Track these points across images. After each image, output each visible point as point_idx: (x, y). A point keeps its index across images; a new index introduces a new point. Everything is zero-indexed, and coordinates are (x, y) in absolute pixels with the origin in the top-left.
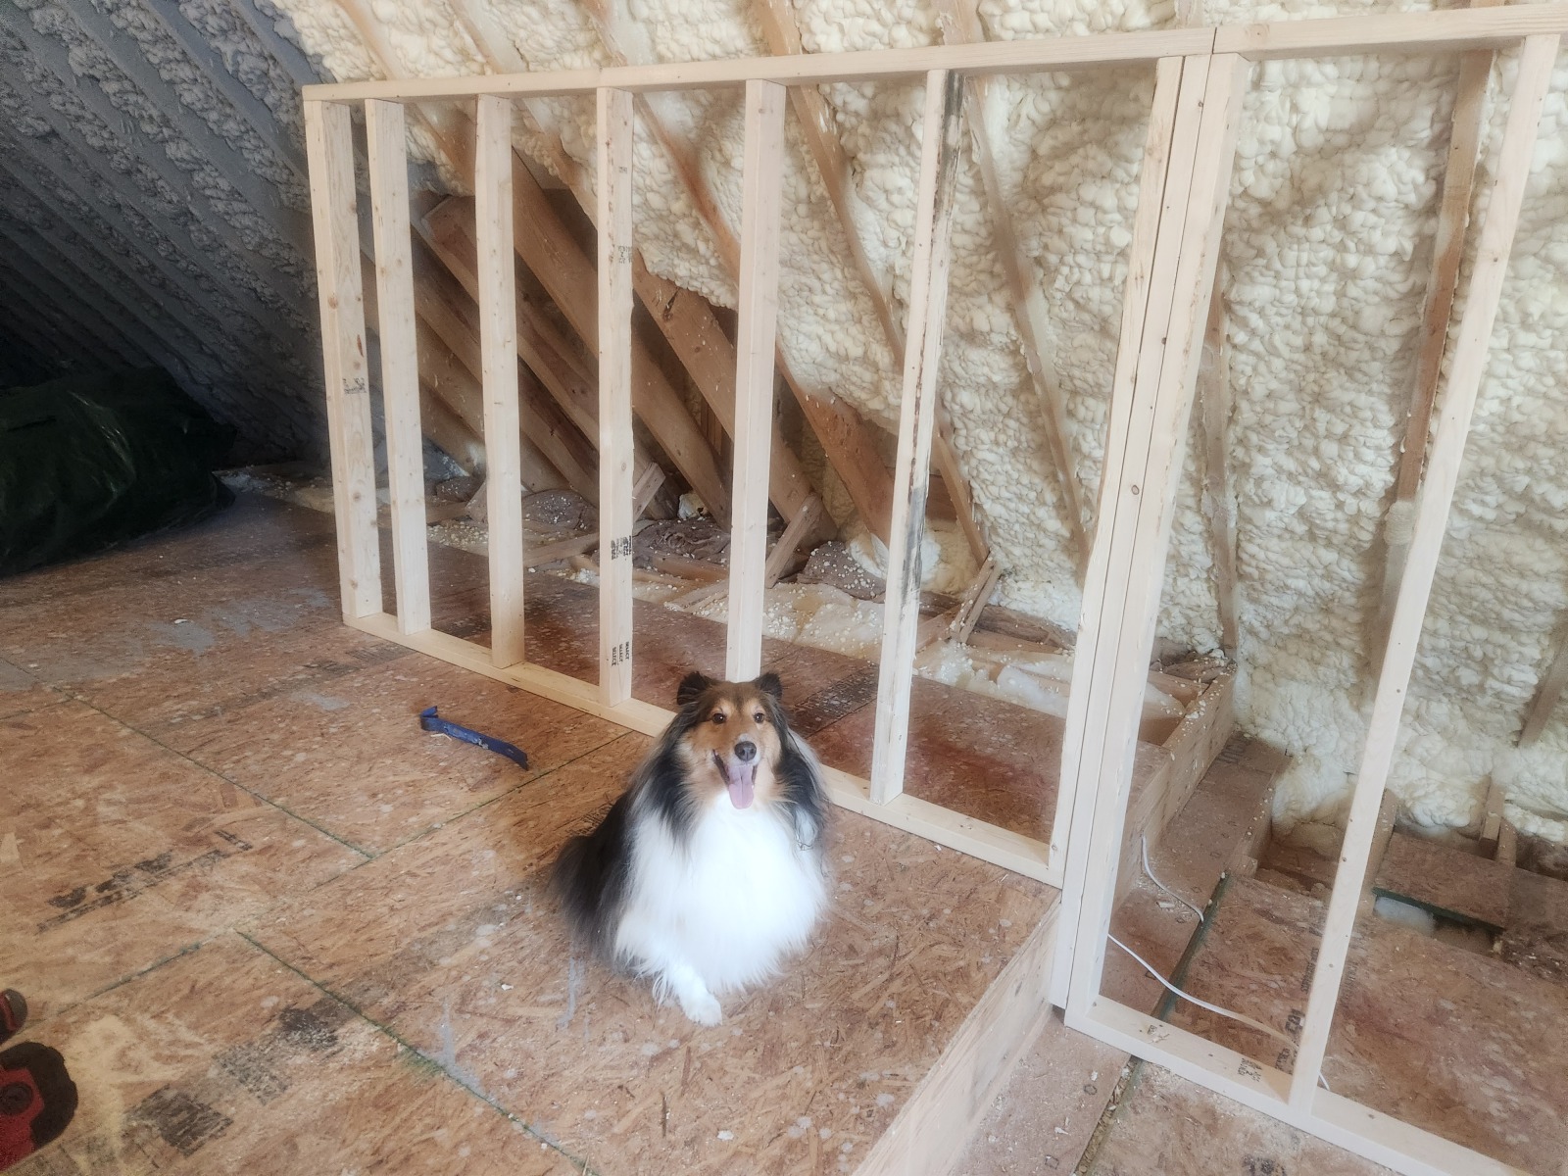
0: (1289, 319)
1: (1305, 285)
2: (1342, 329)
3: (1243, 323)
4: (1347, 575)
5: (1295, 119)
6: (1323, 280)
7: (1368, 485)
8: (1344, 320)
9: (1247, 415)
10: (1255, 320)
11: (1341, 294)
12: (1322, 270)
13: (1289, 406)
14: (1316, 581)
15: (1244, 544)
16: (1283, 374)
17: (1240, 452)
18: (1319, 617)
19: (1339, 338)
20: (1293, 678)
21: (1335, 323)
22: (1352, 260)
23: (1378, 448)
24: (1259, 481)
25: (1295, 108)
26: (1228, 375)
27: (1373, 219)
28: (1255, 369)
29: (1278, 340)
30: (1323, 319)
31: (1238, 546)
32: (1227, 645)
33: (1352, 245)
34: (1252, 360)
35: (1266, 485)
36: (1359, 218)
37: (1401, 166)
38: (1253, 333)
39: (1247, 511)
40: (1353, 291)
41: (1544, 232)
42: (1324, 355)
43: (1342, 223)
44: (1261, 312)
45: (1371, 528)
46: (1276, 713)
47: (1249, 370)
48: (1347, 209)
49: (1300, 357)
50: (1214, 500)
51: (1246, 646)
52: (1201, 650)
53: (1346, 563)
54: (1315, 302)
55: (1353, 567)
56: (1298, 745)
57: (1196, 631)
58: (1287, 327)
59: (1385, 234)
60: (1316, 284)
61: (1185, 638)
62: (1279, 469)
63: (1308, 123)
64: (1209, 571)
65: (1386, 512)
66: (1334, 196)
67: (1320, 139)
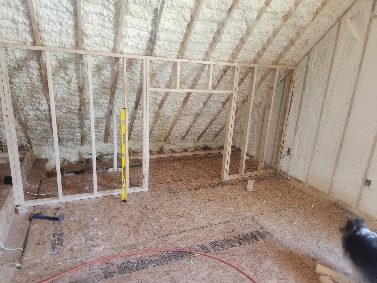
0: (23, 84)
1: (24, 79)
2: (33, 86)
3: (15, 85)
4: (47, 125)
5: (14, 56)
6: (27, 78)
7: (45, 109)
8: (32, 84)
9: (20, 100)
10: (17, 85)
11: (31, 80)
12: (26, 77)
13: (27, 98)
14: (42, 127)
15: (27, 123)
16: (25, 93)
17: (21, 107)
18: (45, 133)
19: (32, 87)
20: (44, 146)
21: (31, 85)
22: (31, 76)
23: (45, 103)
24: (26, 111)
25: (14, 54)
26: (14, 94)
27: (32, 70)
28: (19, 92)
29: (22, 88)
30: (29, 84)
31: (26, 124)
32: (29, 143)
33: (30, 73)
34: (18, 91)
35: (28, 112)
36: (30, 70)
37: (34, 63)
38: (17, 87)
39: (26, 117)
40: (32, 80)
41: (57, 72)
42: (31, 90)
43: (27, 70)
44: (18, 83)
45: (48, 116)
46: (43, 153)
47: (18, 93)
48: (27, 68)
49: (27, 90)
50: (19, 116)
51: (33, 142)
52: (24, 145)
53: (46, 123)
54: (27, 82)
55: (48, 123)
56: (48, 157)
57: (22, 142)
58: (23, 85)
59: (35, 72)
60: (26, 79)
61: (20, 144)
62: (29, 109)
63: (17, 57)
64: (21, 129)
65: (50, 113)
66: (25, 67)
67: (20, 59)
